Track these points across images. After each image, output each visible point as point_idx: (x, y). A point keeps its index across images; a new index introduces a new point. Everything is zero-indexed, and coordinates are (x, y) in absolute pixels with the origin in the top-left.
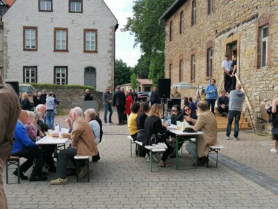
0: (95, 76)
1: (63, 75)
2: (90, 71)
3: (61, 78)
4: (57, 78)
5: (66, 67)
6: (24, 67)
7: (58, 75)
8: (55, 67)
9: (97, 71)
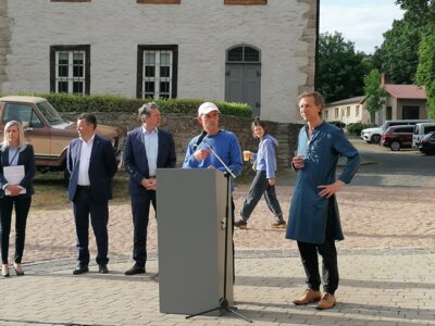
0: (259, 74)
1: (164, 72)
2: (243, 57)
3: (157, 79)
4: (145, 79)
5: (174, 48)
6: (54, 49)
7: (150, 72)
8: (141, 48)
9: (264, 58)
